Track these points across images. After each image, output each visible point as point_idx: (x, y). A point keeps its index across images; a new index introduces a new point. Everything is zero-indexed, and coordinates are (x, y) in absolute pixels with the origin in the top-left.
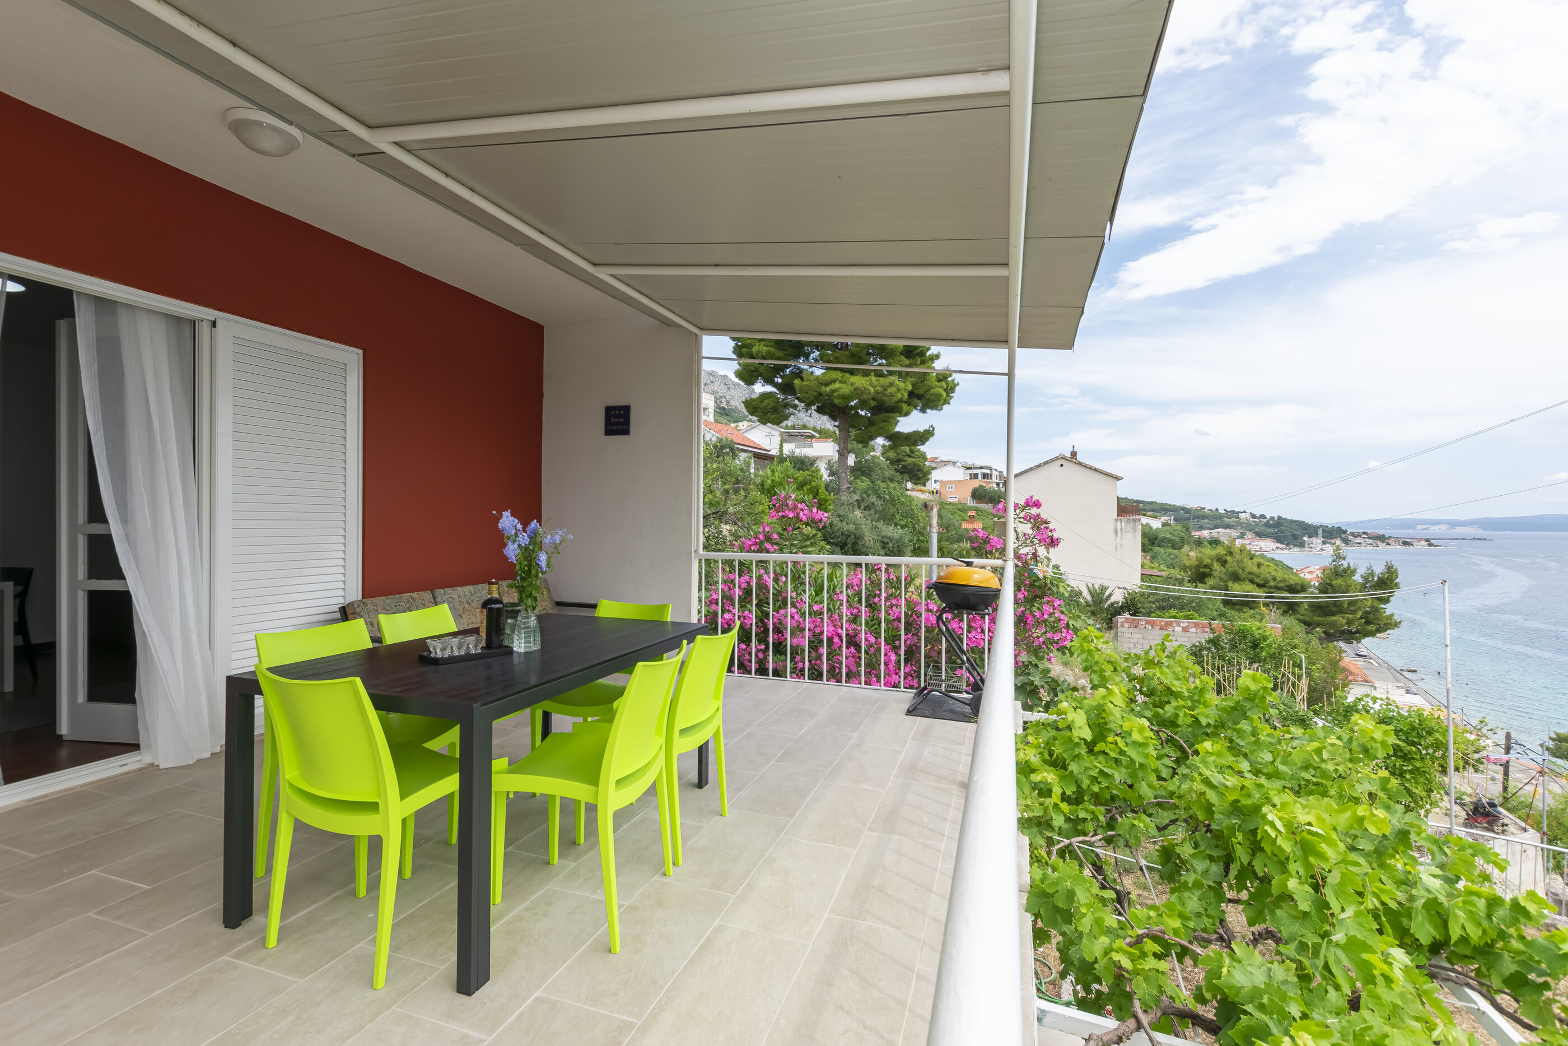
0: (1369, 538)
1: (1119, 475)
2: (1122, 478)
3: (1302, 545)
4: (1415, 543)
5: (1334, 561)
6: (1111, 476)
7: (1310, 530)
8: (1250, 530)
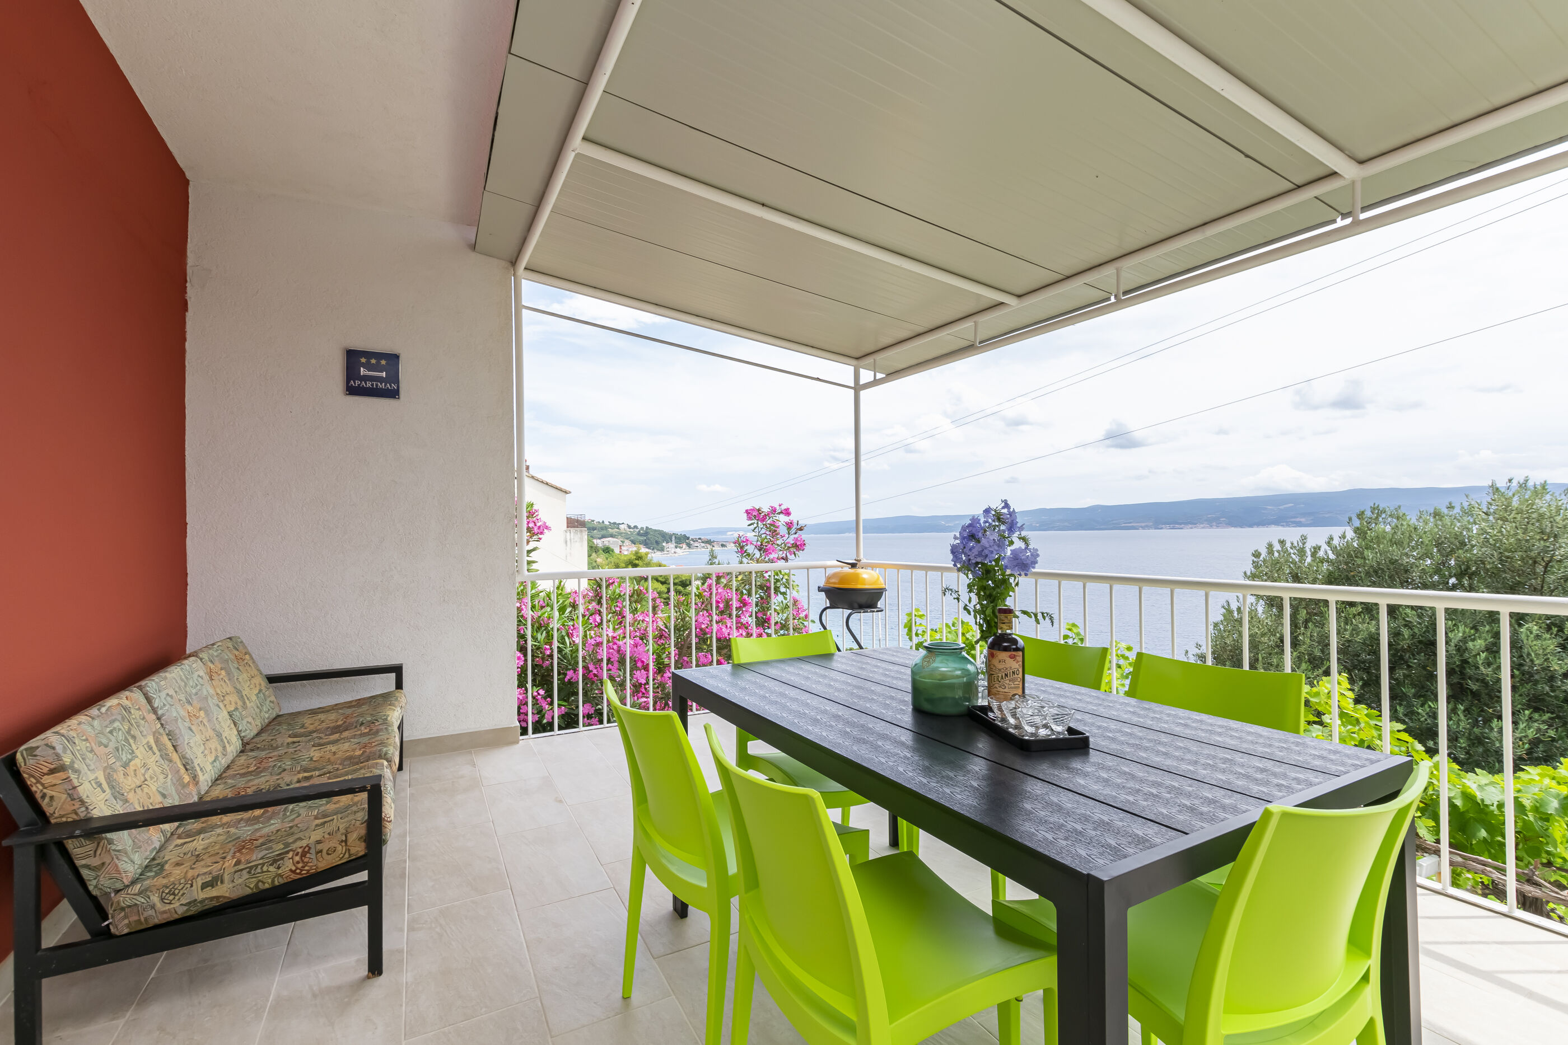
1: (568, 489)
2: (570, 492)
3: (662, 550)
4: (728, 545)
6: (561, 490)
7: (666, 537)
8: (627, 539)
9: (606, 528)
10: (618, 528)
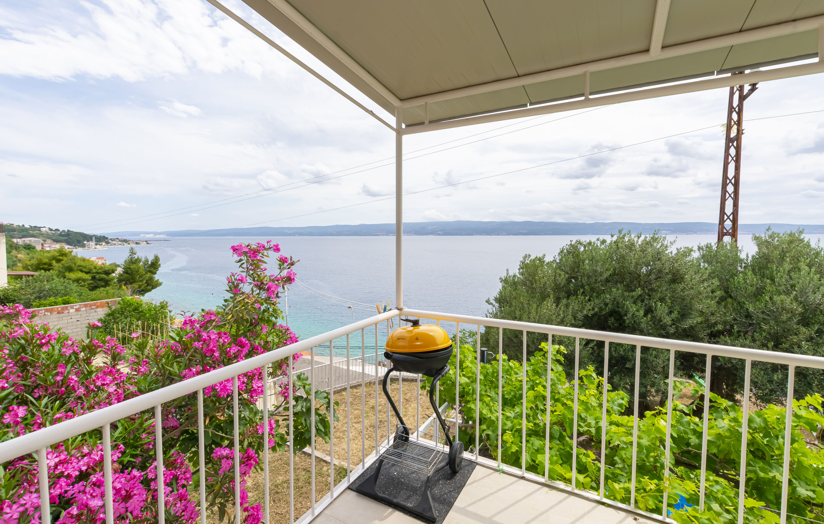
0: (120, 241)
3: (83, 246)
4: (141, 243)
5: (130, 255)
7: (88, 238)
8: (49, 238)
9: (27, 230)
10: (40, 231)
